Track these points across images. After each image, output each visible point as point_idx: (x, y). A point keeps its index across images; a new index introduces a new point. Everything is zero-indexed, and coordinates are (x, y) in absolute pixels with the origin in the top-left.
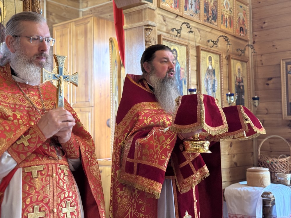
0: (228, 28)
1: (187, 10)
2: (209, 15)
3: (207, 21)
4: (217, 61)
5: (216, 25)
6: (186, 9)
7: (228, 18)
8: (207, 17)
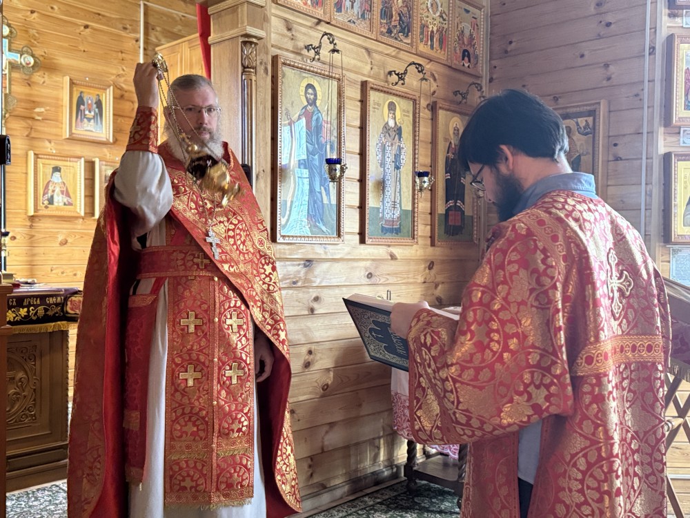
0: (435, 49)
1: (341, 12)
2: (393, 24)
3: (387, 35)
4: (408, 112)
5: (408, 44)
6: (339, 10)
7: (435, 32)
8: (387, 27)
